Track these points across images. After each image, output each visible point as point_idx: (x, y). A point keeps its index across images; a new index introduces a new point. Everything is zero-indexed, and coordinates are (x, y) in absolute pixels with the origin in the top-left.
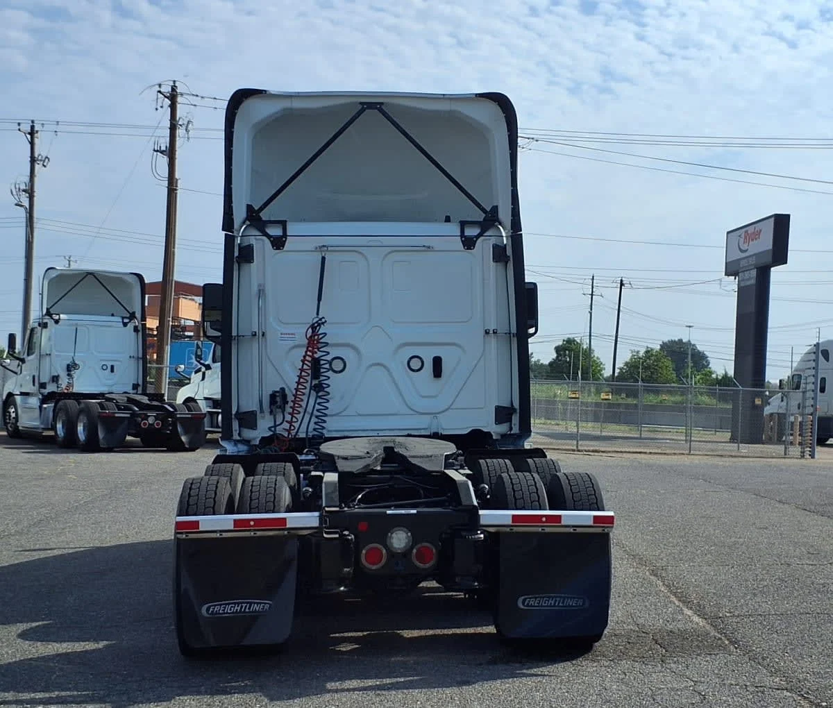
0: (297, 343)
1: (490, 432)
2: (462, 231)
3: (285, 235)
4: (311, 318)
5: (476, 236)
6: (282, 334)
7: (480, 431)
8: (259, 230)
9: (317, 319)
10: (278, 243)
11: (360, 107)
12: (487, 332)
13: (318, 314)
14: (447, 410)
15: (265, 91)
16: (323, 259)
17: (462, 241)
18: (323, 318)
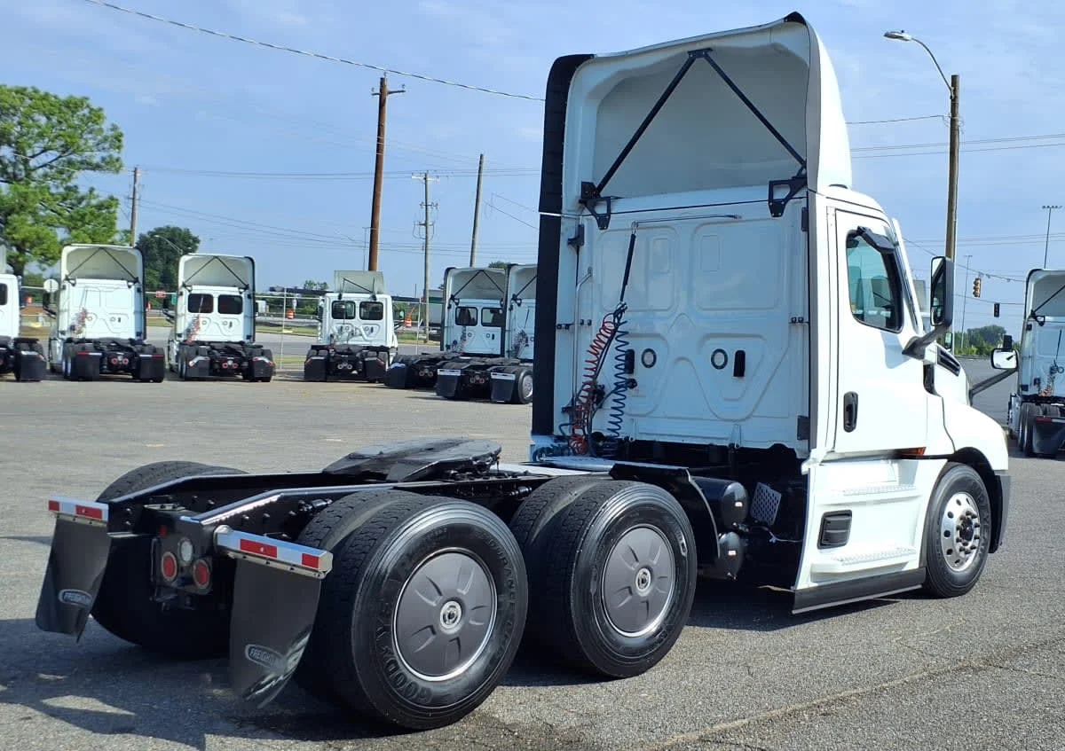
1: (793, 450)
2: (771, 194)
3: (609, 213)
4: (617, 304)
5: (783, 200)
7: (783, 446)
8: (590, 209)
9: (621, 305)
10: (603, 222)
11: (691, 56)
12: (793, 321)
13: (622, 299)
14: (748, 418)
15: (593, 55)
16: (634, 237)
17: (770, 206)
18: (625, 303)
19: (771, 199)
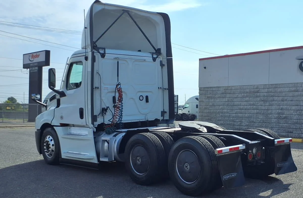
0: (109, 91)
1: (159, 119)
2: (153, 56)
3: (105, 53)
4: (116, 83)
5: (156, 58)
6: (104, 88)
7: (157, 119)
8: (97, 51)
9: (118, 83)
10: (103, 56)
11: (123, 12)
12: (159, 88)
13: (118, 81)
14: (149, 113)
16: (118, 62)
17: (153, 59)
18: (120, 82)
19: (153, 57)
